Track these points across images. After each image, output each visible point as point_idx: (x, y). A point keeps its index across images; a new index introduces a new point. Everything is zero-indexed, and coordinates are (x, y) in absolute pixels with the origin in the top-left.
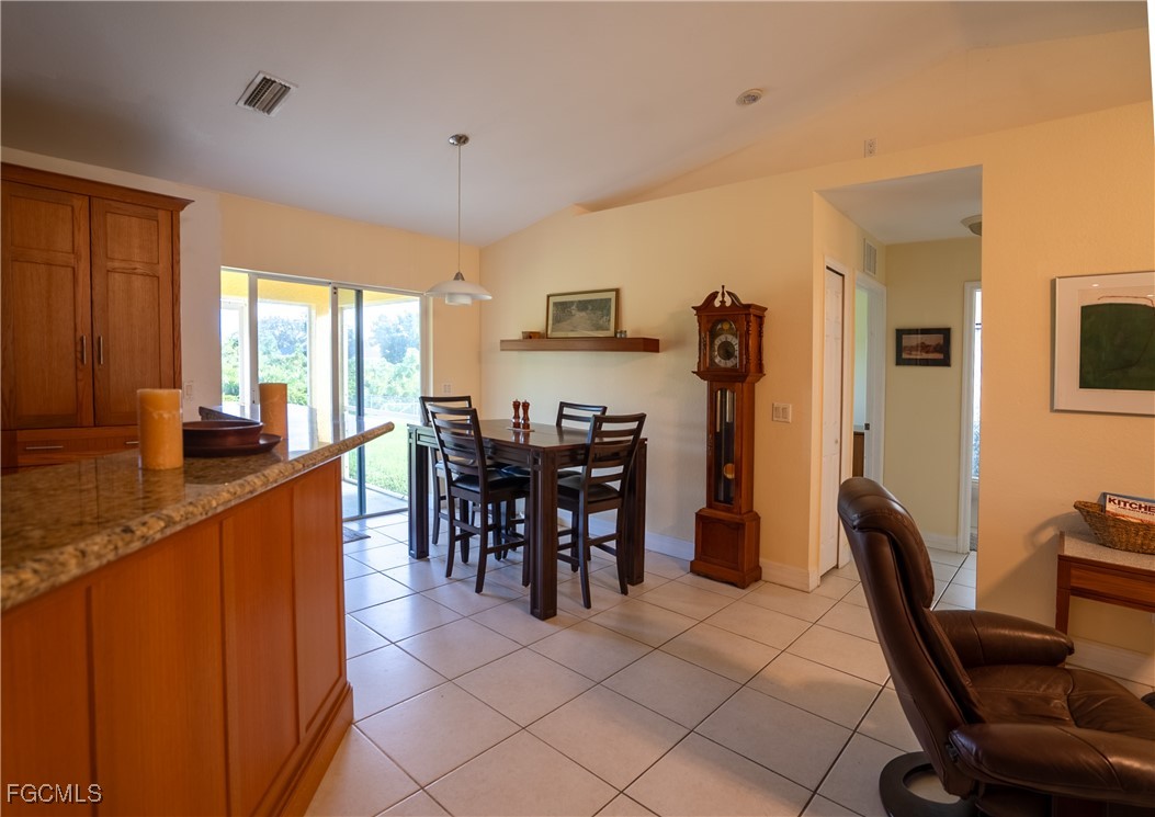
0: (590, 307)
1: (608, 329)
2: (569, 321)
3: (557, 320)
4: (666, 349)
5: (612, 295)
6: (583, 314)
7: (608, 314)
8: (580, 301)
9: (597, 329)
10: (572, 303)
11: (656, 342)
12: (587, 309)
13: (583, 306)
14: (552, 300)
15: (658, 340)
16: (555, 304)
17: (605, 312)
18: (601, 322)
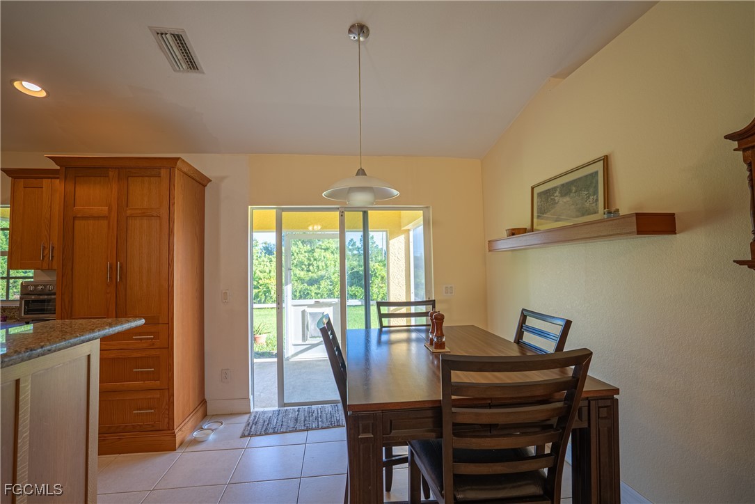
0: (574, 189)
1: (596, 212)
2: (553, 211)
3: (542, 212)
4: (687, 228)
5: (599, 167)
6: (567, 199)
7: (596, 192)
8: (563, 185)
9: (583, 215)
10: (554, 189)
11: (671, 217)
12: (570, 191)
13: (566, 189)
14: (537, 191)
15: (673, 215)
16: (540, 195)
17: (591, 190)
18: (587, 205)
